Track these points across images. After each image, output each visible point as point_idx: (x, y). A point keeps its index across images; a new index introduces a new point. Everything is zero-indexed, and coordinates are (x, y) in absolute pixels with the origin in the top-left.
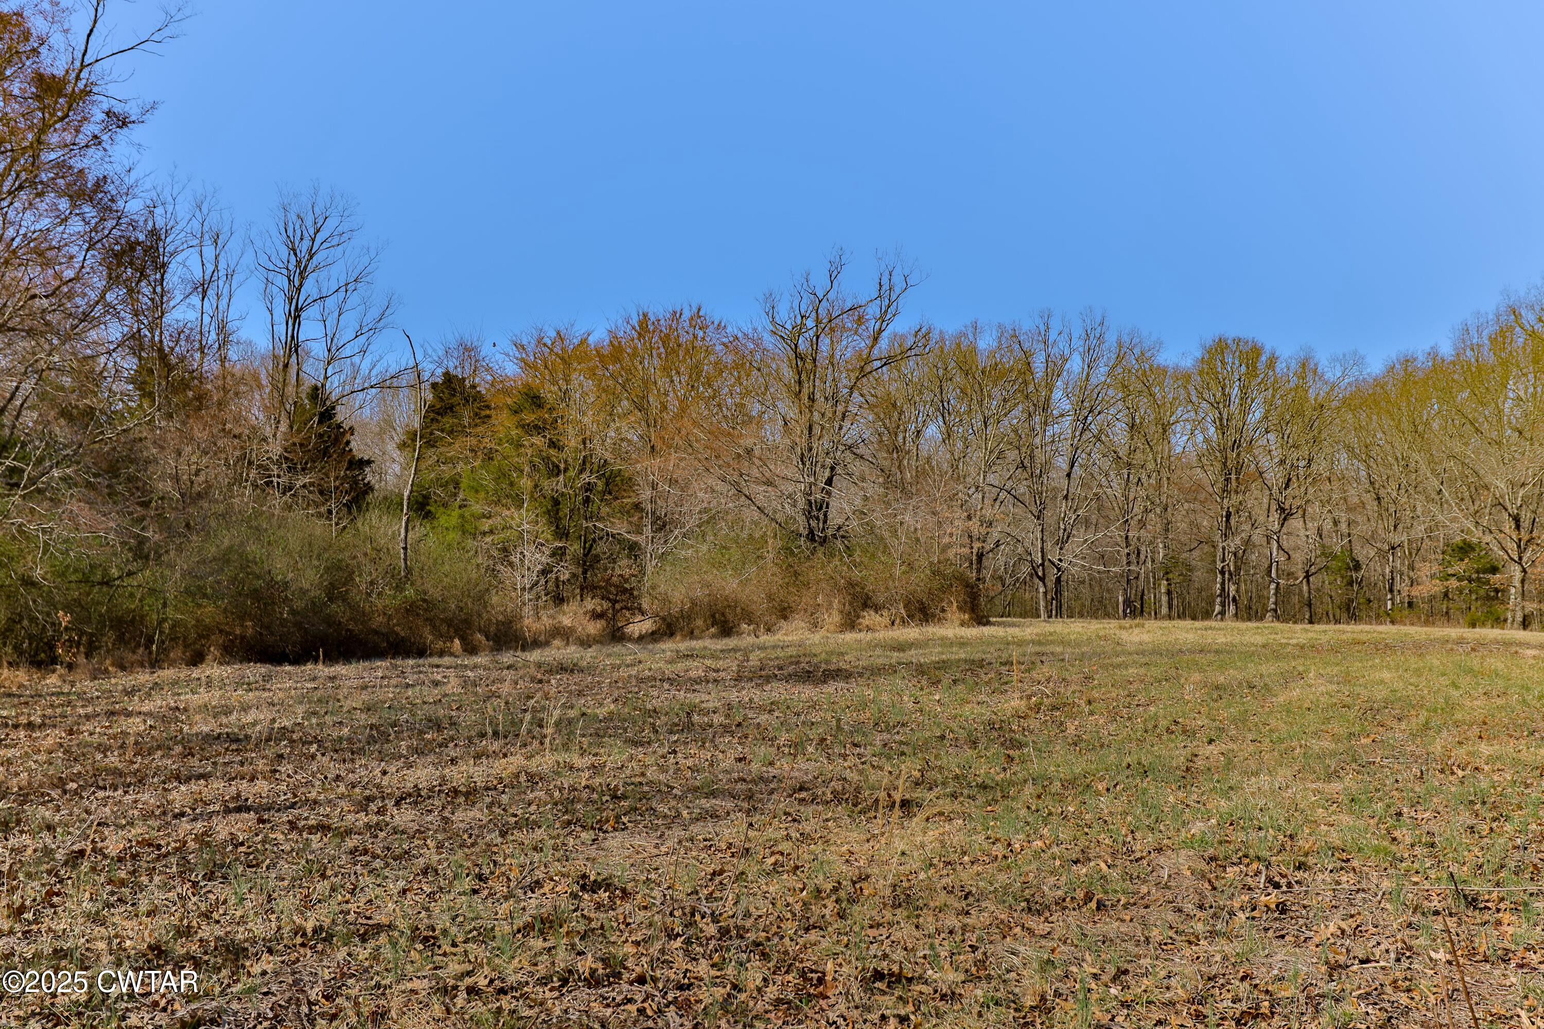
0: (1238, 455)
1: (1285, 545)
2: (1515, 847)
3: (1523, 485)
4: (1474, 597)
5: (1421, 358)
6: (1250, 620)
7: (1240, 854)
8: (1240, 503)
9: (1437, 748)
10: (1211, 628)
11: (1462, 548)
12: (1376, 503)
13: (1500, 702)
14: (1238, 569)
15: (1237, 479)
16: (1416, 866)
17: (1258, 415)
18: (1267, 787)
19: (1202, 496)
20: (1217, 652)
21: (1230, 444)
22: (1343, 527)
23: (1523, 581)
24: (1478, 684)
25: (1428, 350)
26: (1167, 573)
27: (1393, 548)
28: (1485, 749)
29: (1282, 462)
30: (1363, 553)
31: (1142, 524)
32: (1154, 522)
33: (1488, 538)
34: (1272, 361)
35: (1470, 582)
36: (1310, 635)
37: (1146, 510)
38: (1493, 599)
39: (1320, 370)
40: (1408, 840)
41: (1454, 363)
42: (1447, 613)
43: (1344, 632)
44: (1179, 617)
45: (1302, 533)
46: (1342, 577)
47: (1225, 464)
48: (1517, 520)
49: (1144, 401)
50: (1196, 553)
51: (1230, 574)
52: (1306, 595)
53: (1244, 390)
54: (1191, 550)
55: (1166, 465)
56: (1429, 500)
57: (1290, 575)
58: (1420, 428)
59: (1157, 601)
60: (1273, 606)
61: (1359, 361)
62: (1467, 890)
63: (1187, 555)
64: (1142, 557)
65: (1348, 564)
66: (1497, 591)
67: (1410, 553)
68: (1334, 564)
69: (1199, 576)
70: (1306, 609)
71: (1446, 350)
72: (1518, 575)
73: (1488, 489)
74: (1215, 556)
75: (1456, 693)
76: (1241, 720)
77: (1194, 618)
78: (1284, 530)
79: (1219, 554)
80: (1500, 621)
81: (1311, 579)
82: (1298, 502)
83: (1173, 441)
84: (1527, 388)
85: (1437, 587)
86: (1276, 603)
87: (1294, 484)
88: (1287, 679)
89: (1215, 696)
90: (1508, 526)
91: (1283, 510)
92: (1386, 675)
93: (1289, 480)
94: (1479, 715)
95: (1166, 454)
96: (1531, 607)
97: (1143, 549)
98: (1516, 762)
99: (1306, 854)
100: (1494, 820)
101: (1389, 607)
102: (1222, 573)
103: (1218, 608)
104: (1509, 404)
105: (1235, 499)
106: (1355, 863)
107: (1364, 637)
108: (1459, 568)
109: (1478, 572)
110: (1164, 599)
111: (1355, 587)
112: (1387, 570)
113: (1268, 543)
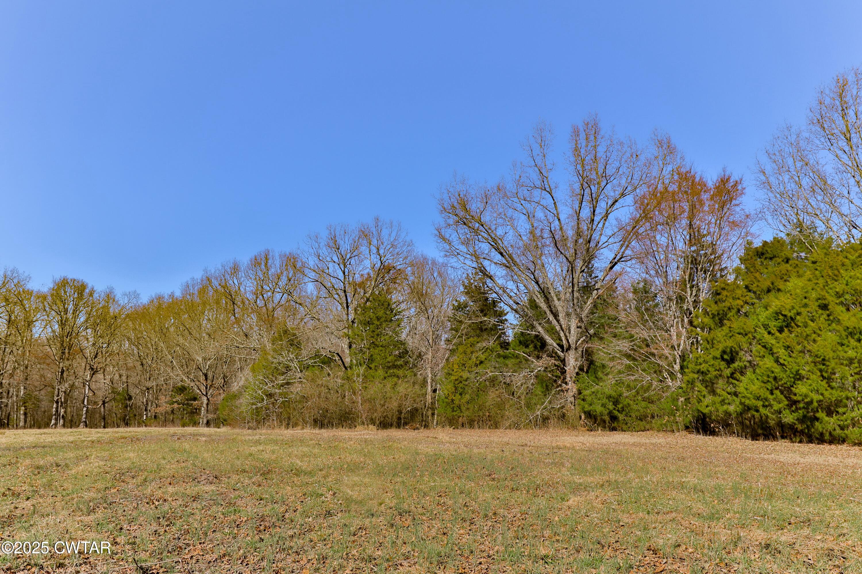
0: (70, 340)
1: (93, 387)
2: (174, 539)
3: (209, 359)
4: (185, 412)
5: (166, 297)
6: (71, 428)
7: (26, 564)
8: (70, 365)
9: (148, 491)
10: (45, 434)
11: (180, 389)
12: (141, 366)
13: (183, 465)
14: (66, 401)
15: (69, 352)
16: (123, 556)
17: (82, 319)
18: (52, 523)
19: (48, 361)
20: (44, 447)
21: (66, 334)
22: (124, 378)
23: (207, 404)
24: (175, 457)
25: (170, 293)
26: (25, 403)
27: (148, 389)
28: (171, 489)
29: (94, 344)
30: (133, 391)
31: (12, 375)
32: (19, 375)
33: (192, 384)
34: (91, 294)
35: (183, 405)
36: (99, 435)
37: (14, 368)
38: (194, 413)
39: (116, 299)
40: (123, 542)
41: (181, 301)
42: (172, 420)
43: (118, 432)
44: (30, 427)
45: (103, 381)
46: (122, 404)
47: (62, 345)
48: (206, 375)
49: (17, 309)
50: (42, 392)
51: (62, 403)
52: (103, 413)
53: (76, 306)
54: (40, 390)
55: (31, 342)
56: (166, 365)
57: (95, 403)
58: (165, 331)
59: (18, 418)
60: (84, 420)
61: (137, 296)
62: (143, 564)
63: (37, 393)
64: (10, 394)
65: (125, 397)
66: (196, 409)
67: (157, 392)
68: (118, 397)
69: (44, 404)
70: (102, 420)
71: (178, 294)
72: (205, 401)
73: (194, 361)
74: (54, 394)
75: (163, 462)
76: (49, 485)
77: (39, 428)
78: (93, 379)
79: (56, 392)
80: (196, 424)
81: (106, 405)
82: (101, 365)
83: (34, 331)
84: (213, 315)
85: (169, 408)
86: (86, 418)
87: (100, 355)
88: (79, 460)
89: (36, 473)
90: (202, 378)
91: (92, 369)
92: (132, 455)
93: (97, 354)
94: (171, 472)
95: (29, 338)
96: (210, 416)
97: (11, 390)
98: (184, 495)
99: (64, 559)
100: (167, 526)
101: (145, 418)
102: (57, 402)
103: (53, 422)
104: (205, 322)
105: (67, 363)
106: (91, 559)
107: (127, 435)
108: (178, 398)
109: (187, 400)
110: (22, 417)
111: (129, 409)
112: (145, 400)
113: (84, 386)
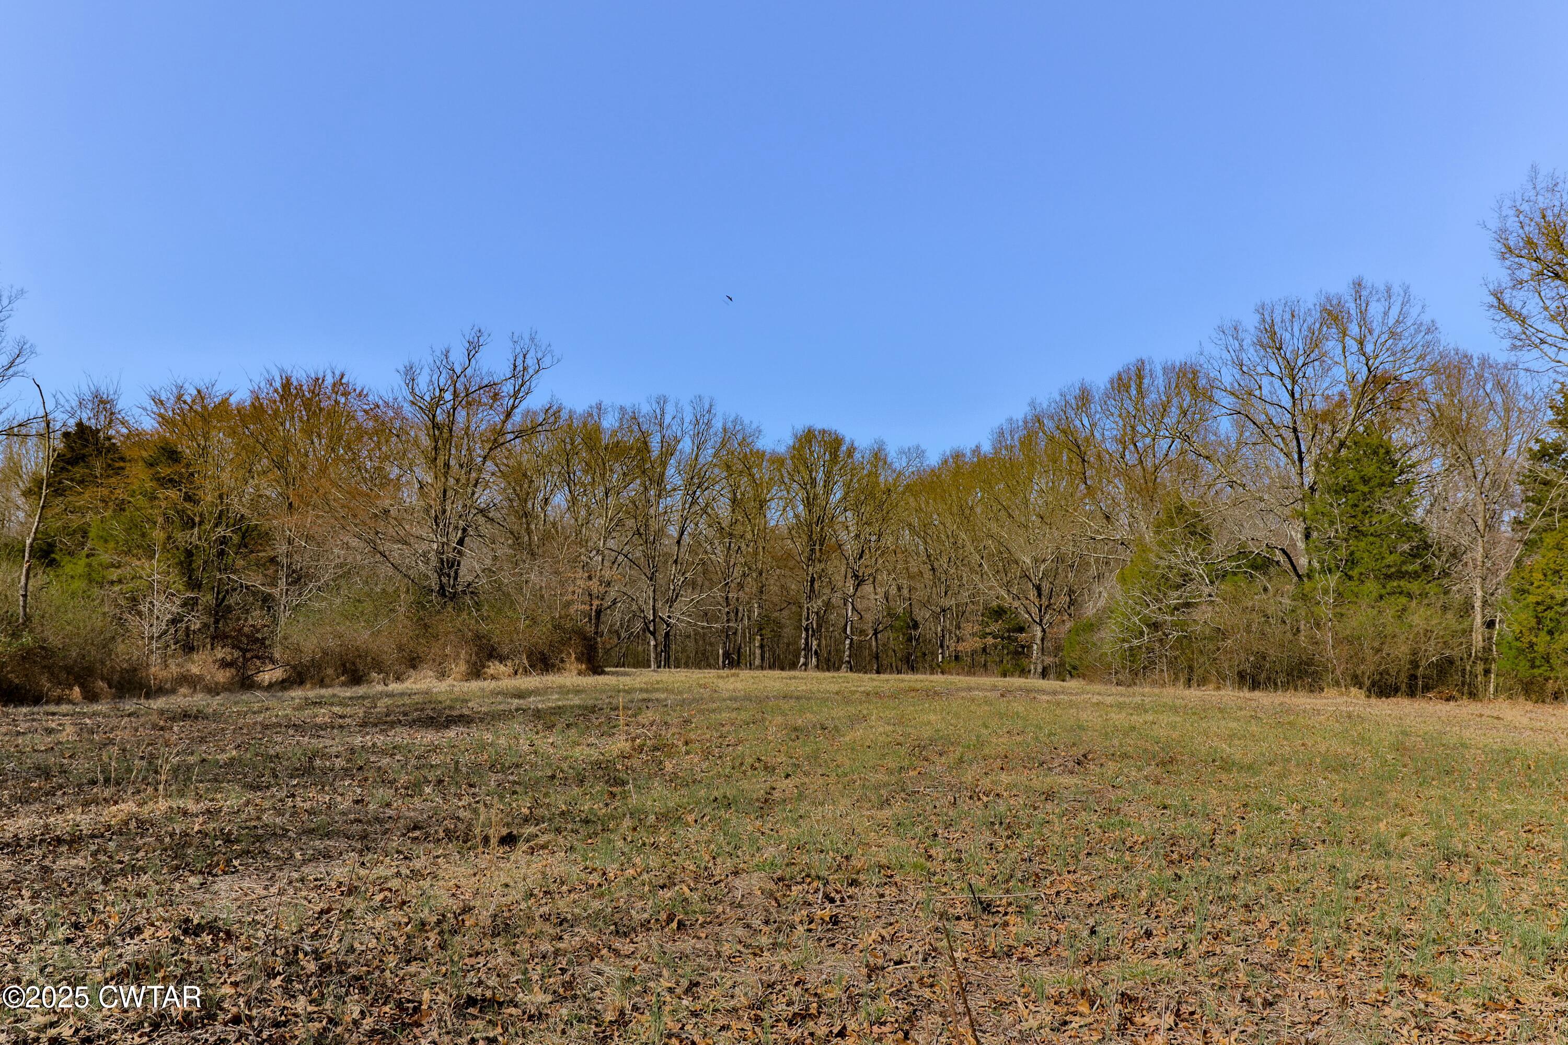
0: (822, 529)
1: (859, 606)
2: (1022, 860)
3: (1044, 561)
4: (1005, 652)
5: (968, 454)
6: (829, 671)
7: (804, 874)
8: (823, 570)
9: (968, 778)
10: (795, 678)
11: (997, 612)
12: (931, 573)
13: (1019, 739)
14: (819, 626)
15: (821, 549)
16: (946, 879)
17: (839, 495)
18: (830, 815)
19: (791, 563)
20: (798, 698)
21: (815, 520)
22: (905, 592)
23: (1043, 640)
24: (1003, 724)
25: (974, 447)
26: (761, 629)
27: (944, 611)
28: (1004, 778)
29: (857, 536)
30: (921, 614)
31: (741, 586)
32: (751, 586)
33: (1016, 604)
34: (850, 452)
35: (1002, 640)
36: (875, 683)
37: (744, 575)
38: (1020, 653)
39: (889, 460)
40: (941, 857)
41: (992, 460)
42: (985, 665)
43: (903, 681)
44: (770, 668)
45: (872, 596)
46: (904, 635)
47: (810, 537)
48: (1038, 588)
49: (745, 480)
50: (785, 613)
51: (813, 631)
52: (875, 650)
53: (828, 474)
54: (781, 610)
55: (764, 534)
56: (972, 570)
57: (862, 632)
58: (967, 512)
59: (752, 653)
60: (847, 659)
61: (921, 454)
62: (983, 897)
63: (777, 614)
64: (740, 615)
65: (908, 624)
66: (1023, 647)
67: (957, 616)
68: (898, 624)
69: (788, 632)
70: (874, 660)
71: (987, 447)
72: (1039, 634)
73: (1017, 564)
74: (801, 615)
75: (984, 731)
76: (814, 757)
77: (783, 669)
78: (858, 594)
79: (805, 613)
80: (1024, 672)
81: (879, 636)
82: (869, 571)
83: (768, 516)
84: (1047, 483)
85: (977, 644)
86: (850, 656)
87: (867, 555)
88: (855, 720)
89: (793, 737)
90: (1032, 594)
91: (857, 577)
92: (932, 717)
93: (863, 551)
94: (1001, 750)
95: (762, 528)
96: (1048, 660)
97: (741, 609)
98: (1028, 789)
99: (858, 873)
100: (1009, 837)
101: (940, 660)
102: (807, 630)
103: (802, 660)
104: (1034, 495)
105: (819, 567)
106: (897, 879)
107: (918, 685)
108: (995, 627)
109: (1008, 631)
110: (758, 652)
111: (914, 643)
112: (939, 629)
113: (845, 605)
